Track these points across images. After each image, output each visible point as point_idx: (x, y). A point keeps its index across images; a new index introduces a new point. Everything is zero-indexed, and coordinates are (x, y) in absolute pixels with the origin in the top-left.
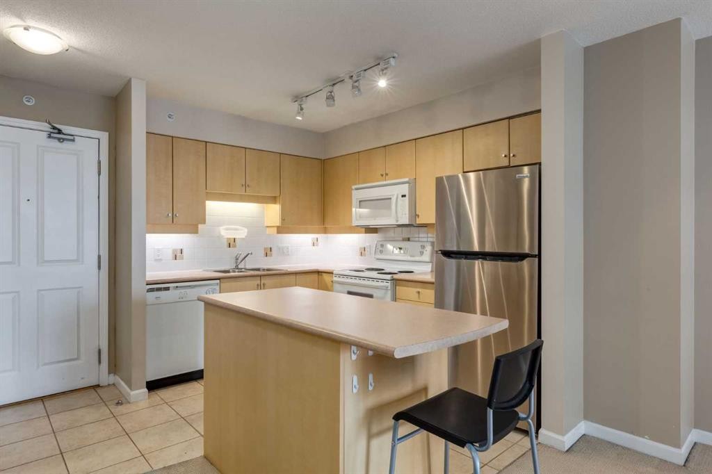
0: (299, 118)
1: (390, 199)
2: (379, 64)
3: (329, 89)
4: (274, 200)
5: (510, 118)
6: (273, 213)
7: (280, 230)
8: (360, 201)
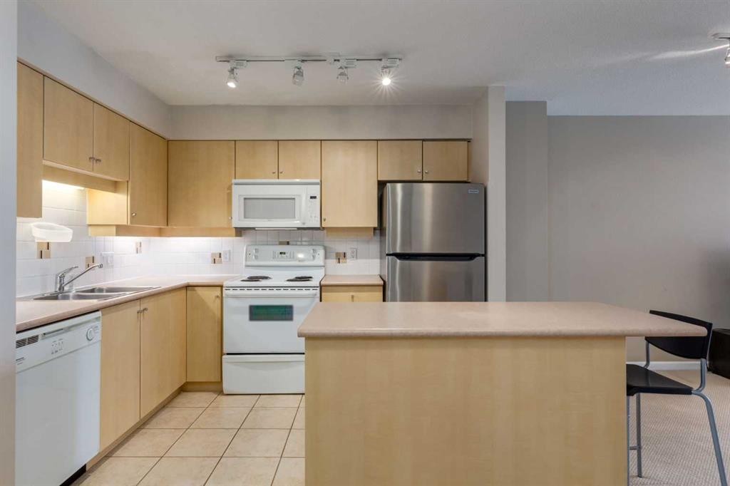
0: (232, 85)
1: (294, 199)
2: (380, 60)
3: (298, 64)
4: (114, 186)
5: (423, 140)
6: (114, 205)
7: (121, 230)
8: (245, 199)
